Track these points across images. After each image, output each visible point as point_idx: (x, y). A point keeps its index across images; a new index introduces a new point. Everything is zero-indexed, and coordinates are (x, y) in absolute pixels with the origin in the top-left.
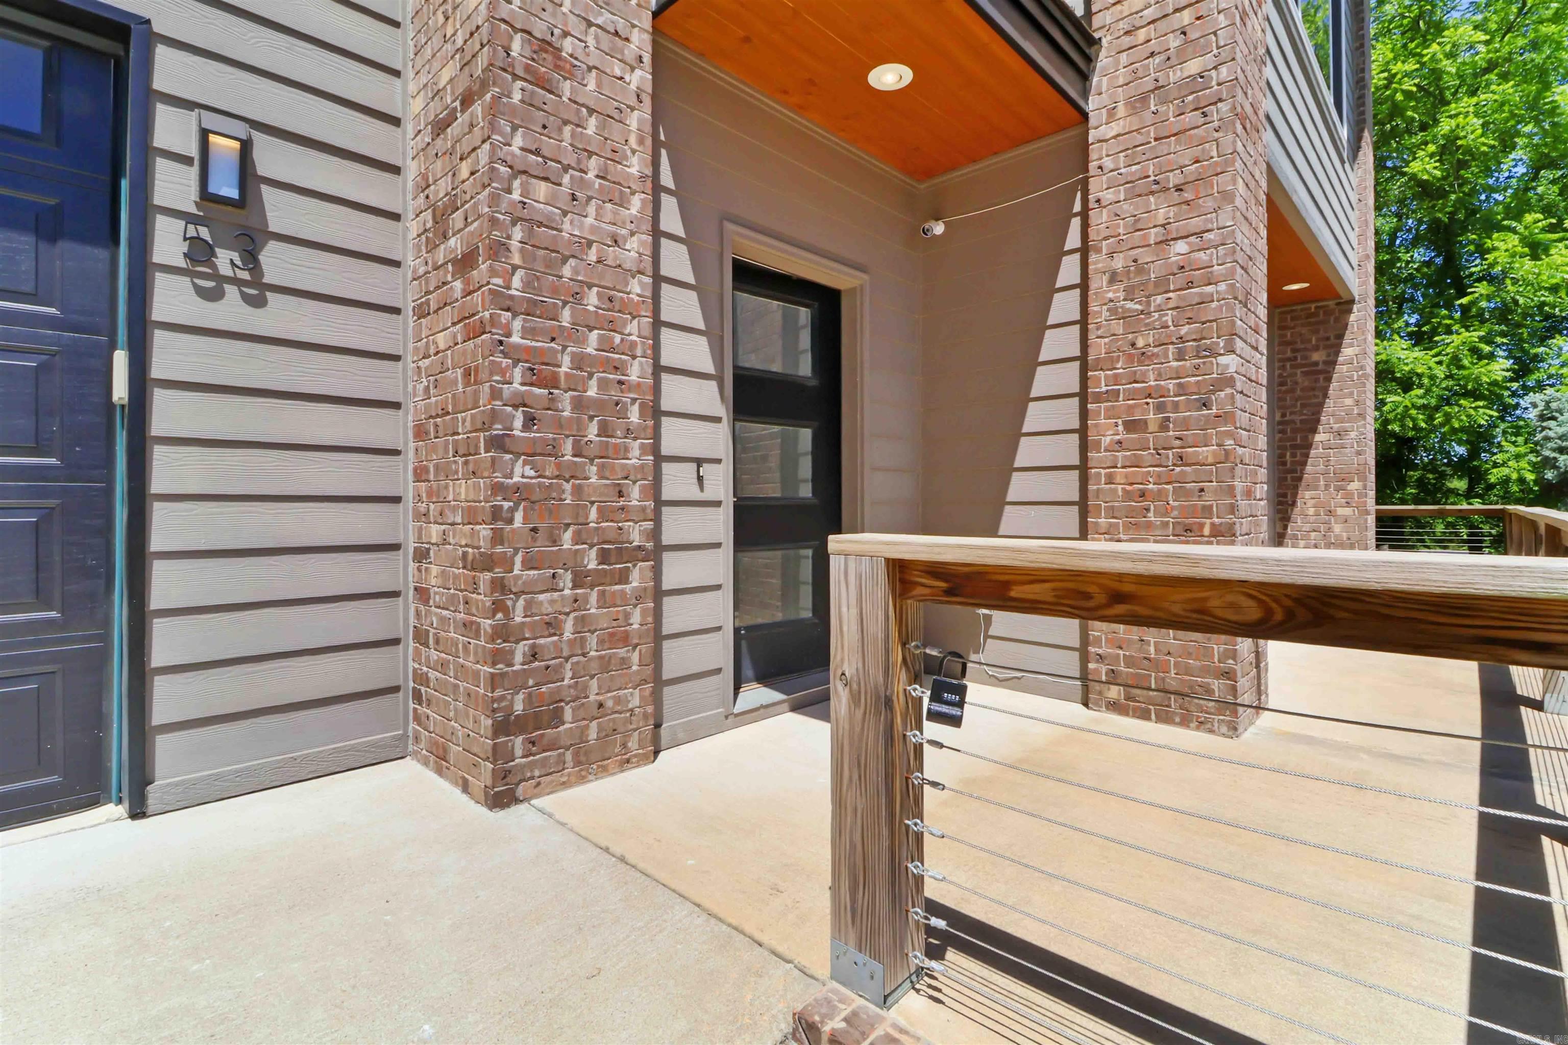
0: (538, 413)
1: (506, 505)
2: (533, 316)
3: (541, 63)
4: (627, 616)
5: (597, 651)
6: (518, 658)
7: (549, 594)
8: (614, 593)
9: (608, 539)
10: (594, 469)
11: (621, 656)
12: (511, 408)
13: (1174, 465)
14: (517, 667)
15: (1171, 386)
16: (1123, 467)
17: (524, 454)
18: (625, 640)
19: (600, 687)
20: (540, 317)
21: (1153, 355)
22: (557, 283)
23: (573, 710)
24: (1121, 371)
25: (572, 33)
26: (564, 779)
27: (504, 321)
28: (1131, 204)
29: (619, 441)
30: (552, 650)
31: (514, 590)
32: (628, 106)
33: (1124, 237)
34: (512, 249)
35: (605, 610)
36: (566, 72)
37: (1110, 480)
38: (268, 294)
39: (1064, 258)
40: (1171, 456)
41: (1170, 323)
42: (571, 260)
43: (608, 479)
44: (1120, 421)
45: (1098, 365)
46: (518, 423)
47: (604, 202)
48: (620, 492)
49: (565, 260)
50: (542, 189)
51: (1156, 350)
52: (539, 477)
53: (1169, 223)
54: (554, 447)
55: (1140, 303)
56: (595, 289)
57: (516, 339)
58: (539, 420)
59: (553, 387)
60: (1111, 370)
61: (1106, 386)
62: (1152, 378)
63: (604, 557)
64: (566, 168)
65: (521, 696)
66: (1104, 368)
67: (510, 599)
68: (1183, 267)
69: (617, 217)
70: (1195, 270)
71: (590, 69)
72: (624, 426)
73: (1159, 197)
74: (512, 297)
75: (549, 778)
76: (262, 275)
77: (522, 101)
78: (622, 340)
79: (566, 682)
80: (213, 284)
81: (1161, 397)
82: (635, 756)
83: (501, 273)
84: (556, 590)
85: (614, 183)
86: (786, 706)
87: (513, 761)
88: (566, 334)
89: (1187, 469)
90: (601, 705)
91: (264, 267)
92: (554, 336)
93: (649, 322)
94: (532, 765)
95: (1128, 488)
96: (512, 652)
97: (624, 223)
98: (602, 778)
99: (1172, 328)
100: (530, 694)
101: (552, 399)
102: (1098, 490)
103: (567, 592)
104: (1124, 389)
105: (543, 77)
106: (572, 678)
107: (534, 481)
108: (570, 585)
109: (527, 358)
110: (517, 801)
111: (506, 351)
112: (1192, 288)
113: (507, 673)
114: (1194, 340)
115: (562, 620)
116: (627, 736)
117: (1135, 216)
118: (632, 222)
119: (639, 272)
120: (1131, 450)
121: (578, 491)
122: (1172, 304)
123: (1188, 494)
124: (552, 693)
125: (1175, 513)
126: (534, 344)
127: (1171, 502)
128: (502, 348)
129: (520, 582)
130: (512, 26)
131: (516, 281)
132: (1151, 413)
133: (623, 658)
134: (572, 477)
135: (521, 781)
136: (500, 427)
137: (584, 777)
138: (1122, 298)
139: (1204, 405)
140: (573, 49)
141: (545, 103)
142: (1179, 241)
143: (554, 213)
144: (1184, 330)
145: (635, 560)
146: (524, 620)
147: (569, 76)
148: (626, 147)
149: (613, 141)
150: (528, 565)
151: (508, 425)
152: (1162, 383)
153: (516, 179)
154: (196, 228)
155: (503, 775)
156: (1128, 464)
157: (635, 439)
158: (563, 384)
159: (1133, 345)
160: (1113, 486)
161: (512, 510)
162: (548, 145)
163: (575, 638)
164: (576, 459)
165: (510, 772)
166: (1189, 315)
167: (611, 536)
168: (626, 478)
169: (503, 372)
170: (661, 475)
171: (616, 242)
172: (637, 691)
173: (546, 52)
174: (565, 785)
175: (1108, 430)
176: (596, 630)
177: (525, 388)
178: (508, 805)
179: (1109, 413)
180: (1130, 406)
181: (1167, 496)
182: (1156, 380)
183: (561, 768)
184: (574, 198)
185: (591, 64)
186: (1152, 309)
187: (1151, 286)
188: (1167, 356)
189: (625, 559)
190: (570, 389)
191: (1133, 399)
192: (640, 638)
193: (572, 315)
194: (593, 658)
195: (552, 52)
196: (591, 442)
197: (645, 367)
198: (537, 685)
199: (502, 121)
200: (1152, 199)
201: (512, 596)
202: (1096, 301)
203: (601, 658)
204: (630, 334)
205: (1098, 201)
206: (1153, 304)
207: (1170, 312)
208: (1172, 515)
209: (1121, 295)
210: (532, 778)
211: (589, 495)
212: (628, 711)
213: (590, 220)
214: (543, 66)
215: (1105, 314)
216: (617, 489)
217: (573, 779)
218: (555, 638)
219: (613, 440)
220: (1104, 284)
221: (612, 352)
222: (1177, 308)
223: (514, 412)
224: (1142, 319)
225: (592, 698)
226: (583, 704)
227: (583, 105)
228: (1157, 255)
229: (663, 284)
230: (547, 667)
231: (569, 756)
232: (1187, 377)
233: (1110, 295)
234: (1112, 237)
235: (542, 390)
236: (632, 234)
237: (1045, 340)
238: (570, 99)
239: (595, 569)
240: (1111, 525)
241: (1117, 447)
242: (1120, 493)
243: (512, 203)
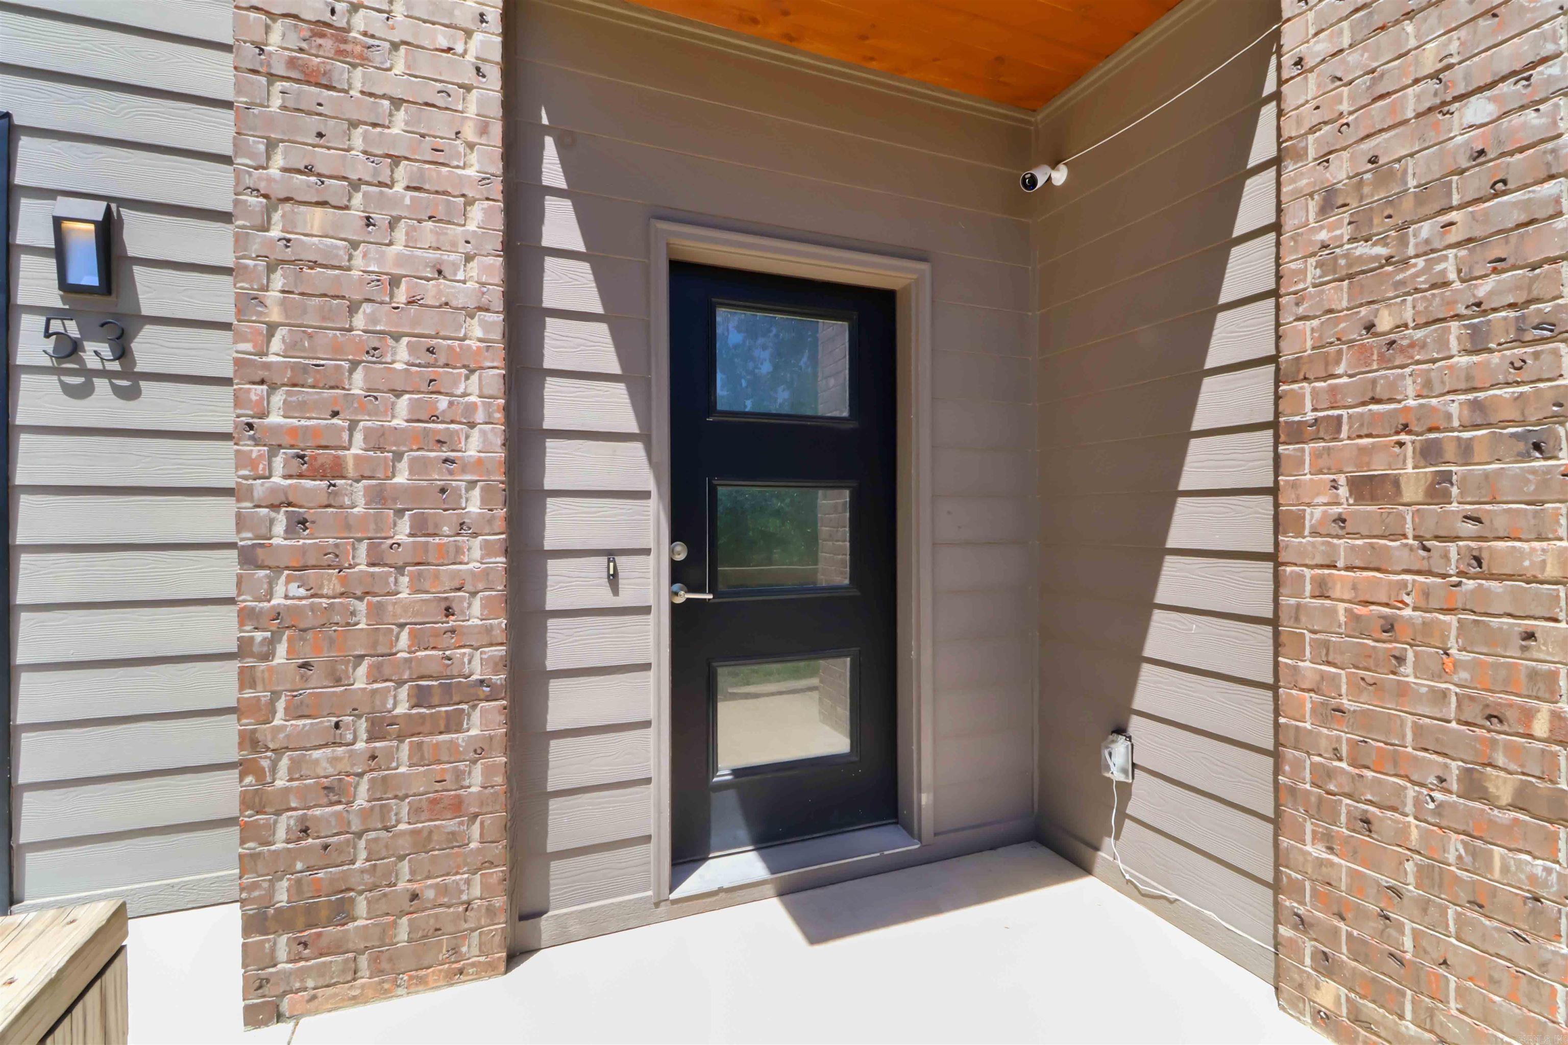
0: (310, 514)
1: (259, 636)
2: (303, 386)
3: (314, 51)
4: (459, 775)
5: (409, 823)
6: (281, 833)
7: (330, 750)
8: (437, 745)
9: (427, 673)
10: (405, 580)
11: (449, 830)
12: (267, 510)
13: (1461, 574)
14: (279, 846)
15: (1454, 409)
16: (1347, 569)
17: (287, 568)
18: (457, 807)
19: (413, 872)
20: (313, 387)
21: (1412, 345)
22: (341, 339)
23: (369, 902)
24: (1345, 380)
25: (366, 3)
26: (356, 992)
27: (254, 398)
28: (1365, 49)
29: (446, 540)
30: (333, 823)
31: (271, 746)
32: (460, 86)
33: (1351, 118)
34: (268, 302)
35: (421, 769)
36: (354, 57)
37: (1322, 591)
38: (142, 383)
39: (1248, 182)
40: (1454, 555)
41: (1452, 276)
42: (364, 305)
43: (427, 592)
44: (1342, 479)
45: (1298, 371)
46: (279, 528)
47: (419, 221)
48: (447, 609)
49: (353, 308)
50: (317, 218)
51: (1419, 334)
52: (312, 596)
53: (1450, 67)
54: (337, 556)
55: (1384, 242)
56: (405, 340)
57: (275, 419)
58: (313, 522)
59: (334, 478)
60: (1324, 379)
61: (1315, 410)
62: (1411, 391)
63: (421, 697)
64: (356, 185)
65: (285, 884)
66: (1311, 376)
67: (266, 757)
68: (1482, 152)
69: (442, 238)
70: (1511, 153)
71: (395, 46)
72: (454, 519)
73: (1425, 20)
74: (267, 366)
75: (331, 990)
76: (134, 363)
77: (284, 107)
78: (451, 404)
79: (358, 865)
80: (82, 380)
81: (1431, 430)
82: (473, 965)
83: (249, 336)
84: (341, 744)
85: (437, 192)
86: (769, 889)
87: (275, 966)
88: (356, 405)
89: (1493, 585)
90: (415, 896)
91: (136, 354)
92: (336, 409)
93: (499, 375)
94: (302, 974)
95: (1359, 610)
96: (272, 828)
97: (454, 244)
98: (417, 992)
99: (1457, 285)
100: (299, 882)
101: (333, 492)
102: (1298, 606)
103: (360, 745)
104: (1350, 417)
105: (318, 70)
106: (367, 860)
107: (304, 602)
108: (365, 737)
109: (292, 442)
110: (279, 1017)
111: (257, 436)
112: (1504, 193)
113: (259, 854)
114: (1512, 306)
115: (350, 784)
116: (459, 937)
117: (1373, 71)
118: (467, 242)
119: (480, 309)
120: (1363, 537)
121: (376, 612)
122: (1454, 235)
123: (1494, 639)
124: (332, 881)
125: (1464, 675)
126: (303, 422)
127: (1453, 651)
128: (252, 432)
129: (281, 736)
130: (267, 13)
131: (276, 344)
132: (1410, 463)
133: (453, 833)
134: (367, 593)
135: (285, 993)
136: (250, 535)
137: (386, 991)
138: (1346, 238)
139: (1537, 447)
140: (366, 24)
141: (320, 105)
142: (1473, 99)
143: (337, 247)
144: (1483, 289)
145: (473, 700)
146: (288, 784)
147: (363, 61)
148: (458, 142)
149: (435, 137)
150: (294, 712)
151: (263, 531)
152: (1434, 401)
153: (276, 210)
154: (64, 324)
155: (257, 984)
156: (1357, 563)
157: (475, 535)
158: (351, 471)
159: (1370, 327)
160: (1327, 602)
161: (272, 643)
162: (324, 159)
163: (372, 808)
164: (372, 569)
165: (268, 981)
166: (1498, 253)
167: (433, 669)
168: (459, 589)
169: (253, 464)
170: (546, 576)
171: (440, 272)
172: (478, 876)
173: (322, 35)
174: (355, 1000)
175: (1318, 494)
176: (407, 796)
177: (289, 482)
178: (265, 1023)
179: (1322, 463)
180: (1362, 450)
181: (1445, 638)
182: (1419, 396)
183: (349, 978)
184: (369, 222)
185: (397, 40)
186: (1411, 251)
187: (1408, 204)
188: (1445, 344)
189: (456, 698)
190: (363, 477)
191: (1369, 436)
192: (482, 805)
193: (366, 378)
194: (403, 833)
195: (332, 35)
196: (399, 545)
197: (491, 436)
198: (308, 869)
199: (252, 138)
200: (1409, 27)
201: (269, 754)
202: (1295, 250)
203: (414, 832)
204: (464, 395)
205: (1299, 62)
206: (1412, 241)
207: (1451, 253)
208: (1455, 679)
209: (1345, 232)
210: (305, 989)
211: (395, 615)
212: (462, 903)
213: (398, 248)
214: (317, 56)
215: (1313, 273)
216: (444, 605)
217: (370, 993)
218: (339, 808)
219: (437, 540)
220: (1312, 216)
221: (434, 422)
222: (1470, 240)
223: (273, 514)
224: (1389, 274)
225: (402, 885)
226: (385, 895)
227: (384, 97)
228: (1422, 138)
229: (548, 319)
230: (326, 847)
231: (363, 961)
232: (1493, 386)
233: (1323, 236)
234: (1325, 123)
235: (318, 482)
236: (469, 258)
237: (1215, 332)
238: (362, 92)
239: (405, 714)
240: (1323, 676)
241: (1335, 529)
242: (1342, 619)
243: (271, 242)
